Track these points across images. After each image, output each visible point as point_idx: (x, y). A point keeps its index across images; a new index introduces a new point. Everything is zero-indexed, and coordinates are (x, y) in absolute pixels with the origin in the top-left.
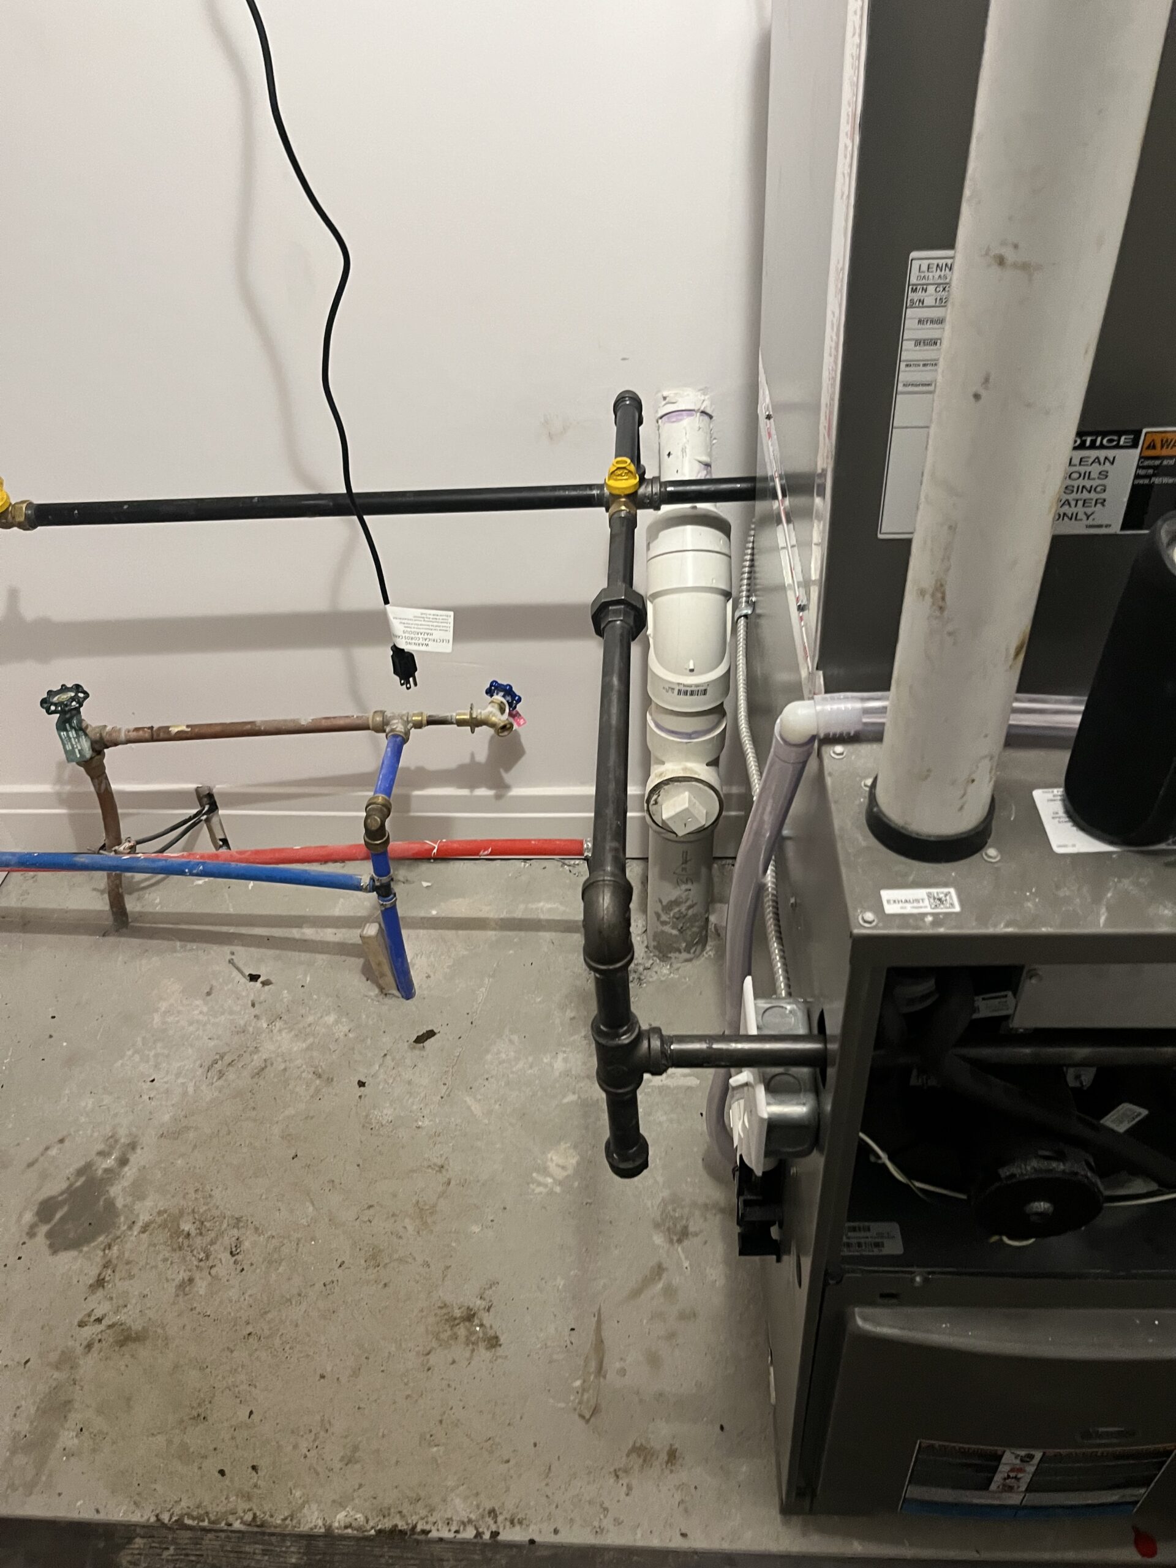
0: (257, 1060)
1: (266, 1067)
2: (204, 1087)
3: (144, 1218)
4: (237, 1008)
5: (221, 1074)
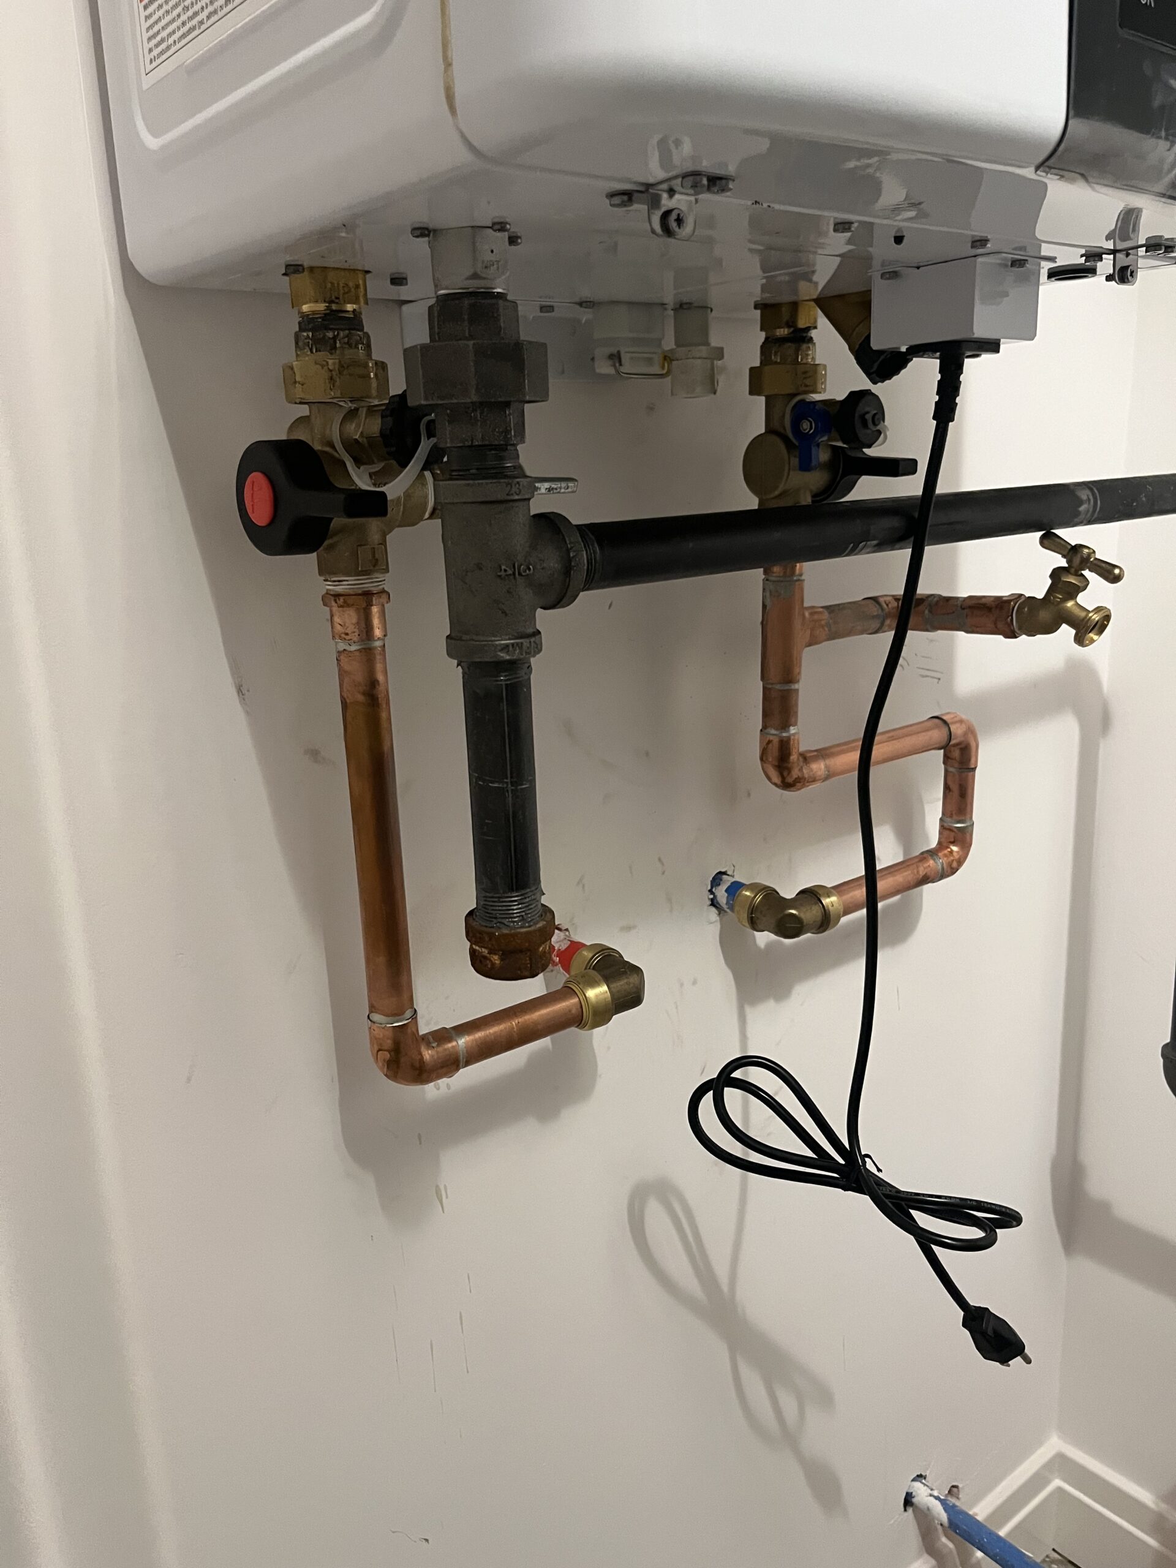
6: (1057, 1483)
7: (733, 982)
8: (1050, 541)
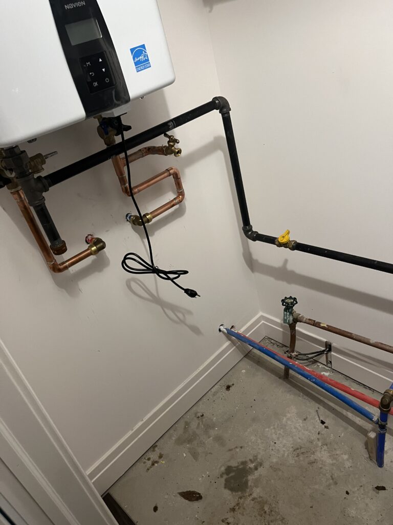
0: (312, 458)
1: (315, 462)
2: (290, 457)
3: (255, 495)
4: (313, 432)
5: (298, 456)
6: (263, 322)
7: (138, 235)
8: (166, 135)
